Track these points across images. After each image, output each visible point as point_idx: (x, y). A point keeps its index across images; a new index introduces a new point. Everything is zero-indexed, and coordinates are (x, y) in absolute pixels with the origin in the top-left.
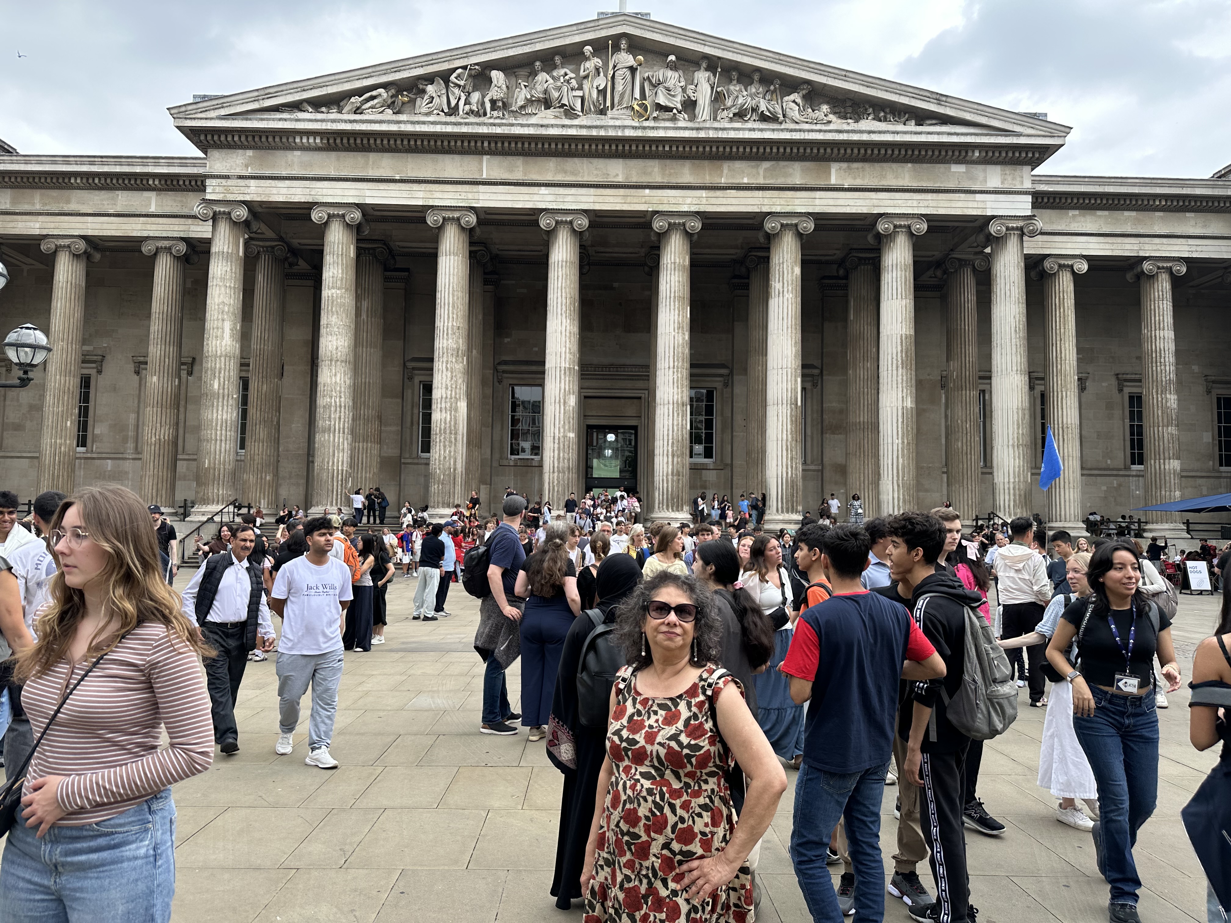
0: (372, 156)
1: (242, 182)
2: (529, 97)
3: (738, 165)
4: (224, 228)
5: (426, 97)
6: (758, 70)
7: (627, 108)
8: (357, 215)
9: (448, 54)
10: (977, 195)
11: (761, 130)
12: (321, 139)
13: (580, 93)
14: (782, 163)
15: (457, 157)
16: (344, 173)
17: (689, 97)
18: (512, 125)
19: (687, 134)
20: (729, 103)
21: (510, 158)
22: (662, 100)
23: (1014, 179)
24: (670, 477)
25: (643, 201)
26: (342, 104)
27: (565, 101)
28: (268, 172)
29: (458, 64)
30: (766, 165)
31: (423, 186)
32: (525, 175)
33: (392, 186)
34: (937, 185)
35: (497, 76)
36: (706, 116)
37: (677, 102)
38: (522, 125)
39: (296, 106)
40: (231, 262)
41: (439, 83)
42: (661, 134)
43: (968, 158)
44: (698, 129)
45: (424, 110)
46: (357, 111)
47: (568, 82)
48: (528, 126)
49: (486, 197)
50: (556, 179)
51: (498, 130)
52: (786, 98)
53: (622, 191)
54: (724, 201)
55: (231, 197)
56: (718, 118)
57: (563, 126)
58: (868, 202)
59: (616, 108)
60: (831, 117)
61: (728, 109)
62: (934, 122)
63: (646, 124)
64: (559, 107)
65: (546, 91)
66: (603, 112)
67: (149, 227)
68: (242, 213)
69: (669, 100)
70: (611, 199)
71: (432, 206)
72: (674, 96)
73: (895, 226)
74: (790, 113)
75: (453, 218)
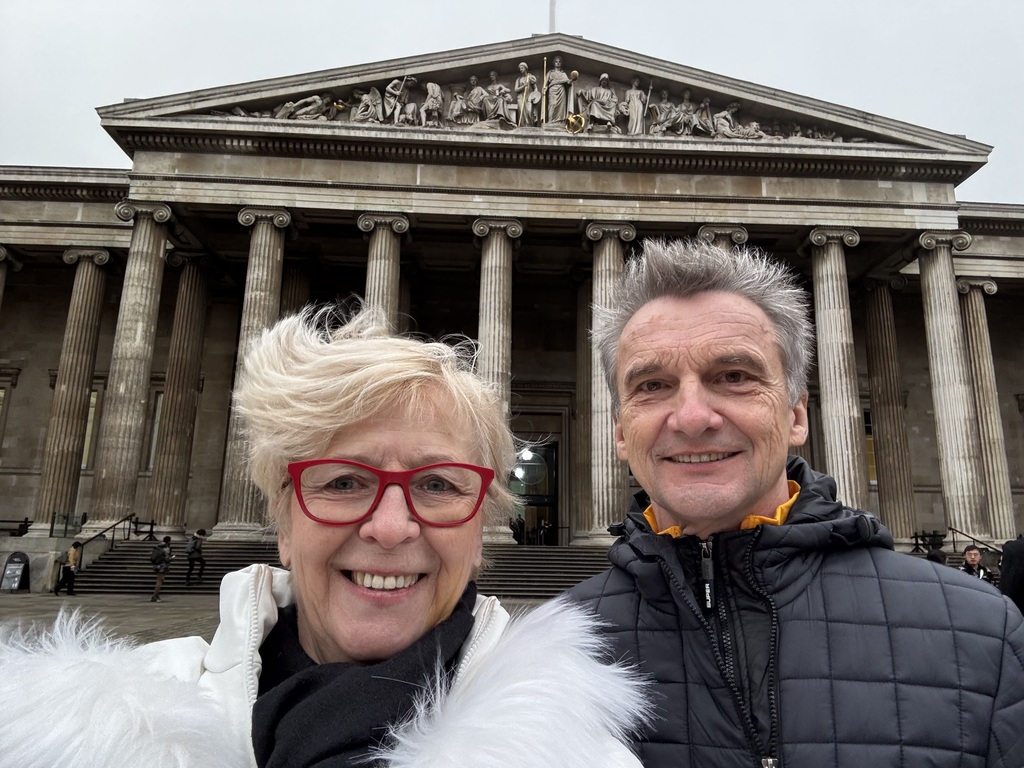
0: (304, 162)
1: (167, 184)
2: (465, 107)
3: (670, 177)
4: (144, 229)
5: (362, 105)
6: (689, 87)
7: (561, 121)
8: (286, 218)
9: (385, 65)
10: (906, 210)
11: (695, 143)
12: (253, 143)
13: (515, 107)
14: (714, 177)
15: (391, 166)
16: (274, 177)
17: (622, 113)
18: (448, 133)
19: (621, 145)
20: (662, 118)
21: (444, 167)
22: (597, 113)
23: (938, 195)
24: (610, 490)
25: (577, 209)
26: (275, 110)
27: (500, 112)
28: (195, 174)
29: (394, 74)
30: (698, 178)
31: (355, 192)
32: (459, 182)
33: (324, 191)
34: (866, 199)
35: (433, 88)
36: (638, 129)
37: (610, 116)
38: (458, 134)
39: (228, 110)
40: (151, 263)
41: (375, 93)
42: (596, 144)
43: (894, 175)
44: (632, 141)
45: (359, 116)
46: (291, 116)
47: (504, 95)
48: (464, 134)
49: (420, 203)
50: (490, 187)
51: (434, 138)
52: (717, 115)
53: (555, 201)
54: (657, 211)
55: (154, 198)
56: (651, 132)
57: (499, 135)
58: (800, 215)
59: (550, 121)
60: (761, 133)
61: (660, 123)
62: (860, 139)
63: (581, 135)
64: (495, 118)
65: (482, 103)
66: (537, 124)
67: (73, 237)
68: (165, 213)
69: (604, 114)
70: (545, 208)
71: (364, 212)
72: (608, 110)
73: (828, 238)
74: (722, 129)
75: (385, 223)
